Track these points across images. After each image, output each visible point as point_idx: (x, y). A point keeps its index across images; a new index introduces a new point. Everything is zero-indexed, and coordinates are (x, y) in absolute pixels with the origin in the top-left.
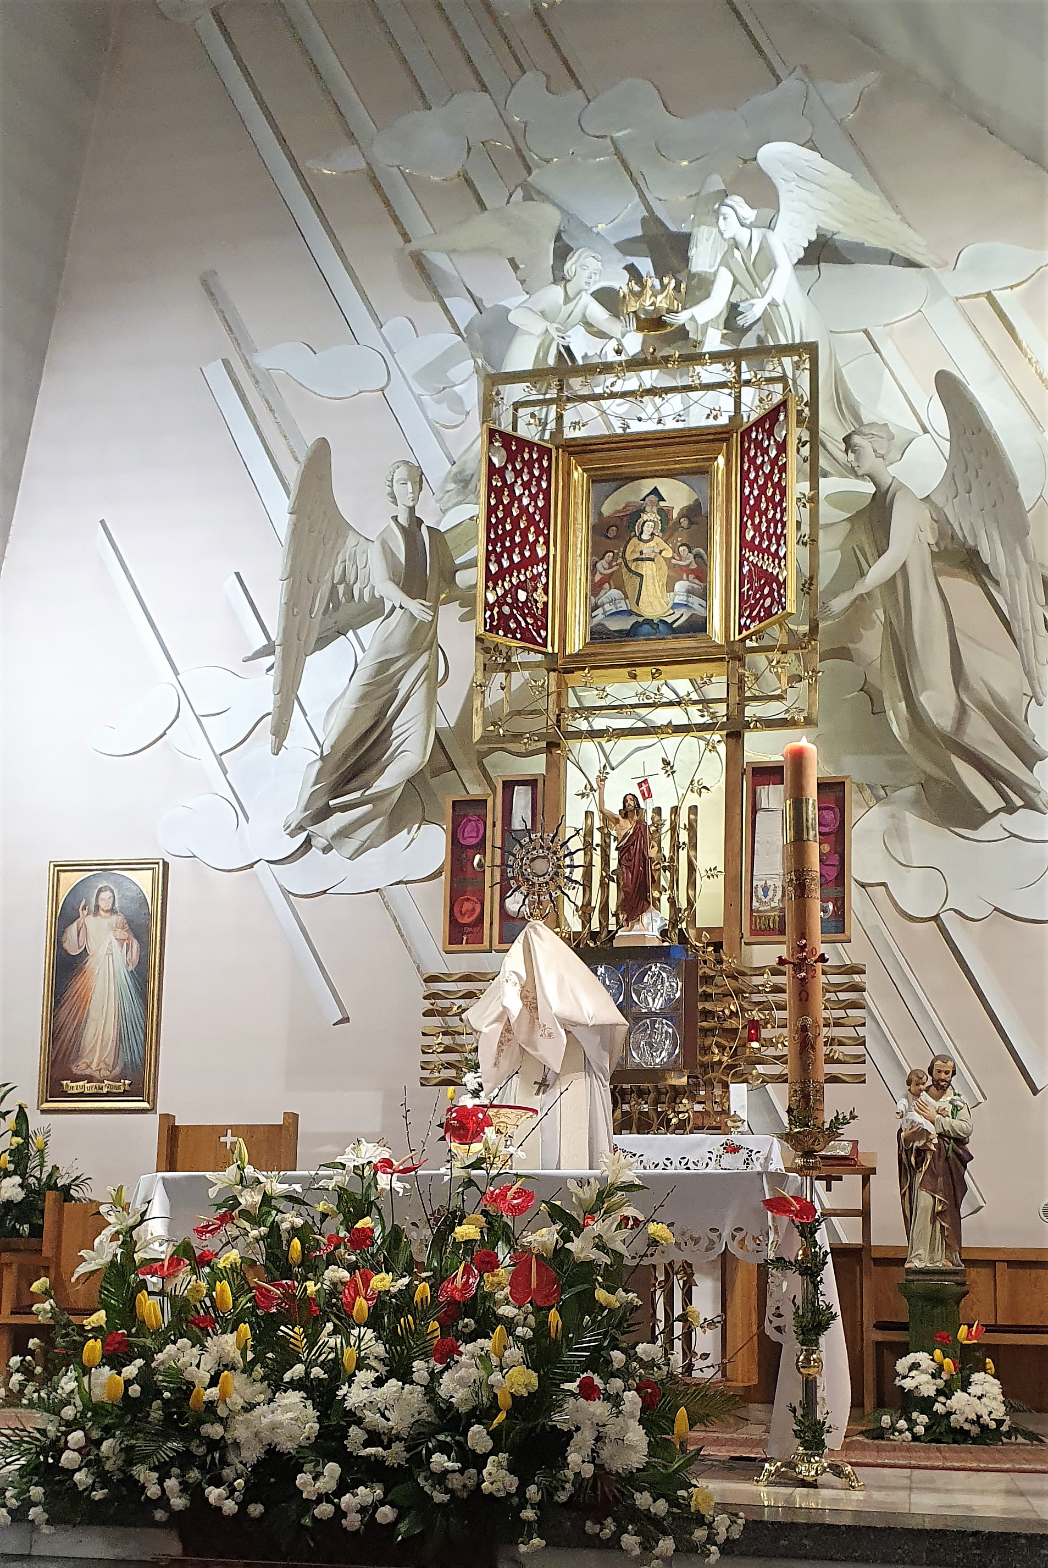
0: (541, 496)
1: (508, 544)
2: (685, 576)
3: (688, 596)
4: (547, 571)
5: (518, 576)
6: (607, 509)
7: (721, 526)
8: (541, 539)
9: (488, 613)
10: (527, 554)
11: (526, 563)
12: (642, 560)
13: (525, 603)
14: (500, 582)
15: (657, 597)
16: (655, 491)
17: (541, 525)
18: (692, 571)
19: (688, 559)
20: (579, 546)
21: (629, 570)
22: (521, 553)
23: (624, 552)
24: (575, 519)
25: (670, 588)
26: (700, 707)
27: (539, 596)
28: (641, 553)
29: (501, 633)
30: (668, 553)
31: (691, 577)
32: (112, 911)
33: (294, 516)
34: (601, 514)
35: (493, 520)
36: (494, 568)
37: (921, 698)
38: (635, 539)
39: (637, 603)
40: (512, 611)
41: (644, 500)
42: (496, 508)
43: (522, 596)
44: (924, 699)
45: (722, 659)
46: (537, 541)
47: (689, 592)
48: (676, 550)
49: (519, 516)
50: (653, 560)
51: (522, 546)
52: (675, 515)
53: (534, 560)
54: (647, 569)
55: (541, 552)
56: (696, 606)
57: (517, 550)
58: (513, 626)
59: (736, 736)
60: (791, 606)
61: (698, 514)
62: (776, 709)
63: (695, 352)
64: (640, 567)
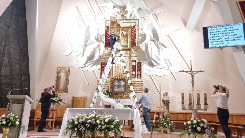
7: (129, 36)
9: (105, 44)
18: (126, 41)
19: (126, 39)
25: (124, 42)
26: (127, 54)
30: (124, 39)
32: (64, 72)
40: (108, 44)
42: (106, 33)
56: (126, 44)
59: (130, 57)
60: (136, 45)
61: (127, 35)
62: (134, 55)
63: (127, 19)
64: (121, 40)
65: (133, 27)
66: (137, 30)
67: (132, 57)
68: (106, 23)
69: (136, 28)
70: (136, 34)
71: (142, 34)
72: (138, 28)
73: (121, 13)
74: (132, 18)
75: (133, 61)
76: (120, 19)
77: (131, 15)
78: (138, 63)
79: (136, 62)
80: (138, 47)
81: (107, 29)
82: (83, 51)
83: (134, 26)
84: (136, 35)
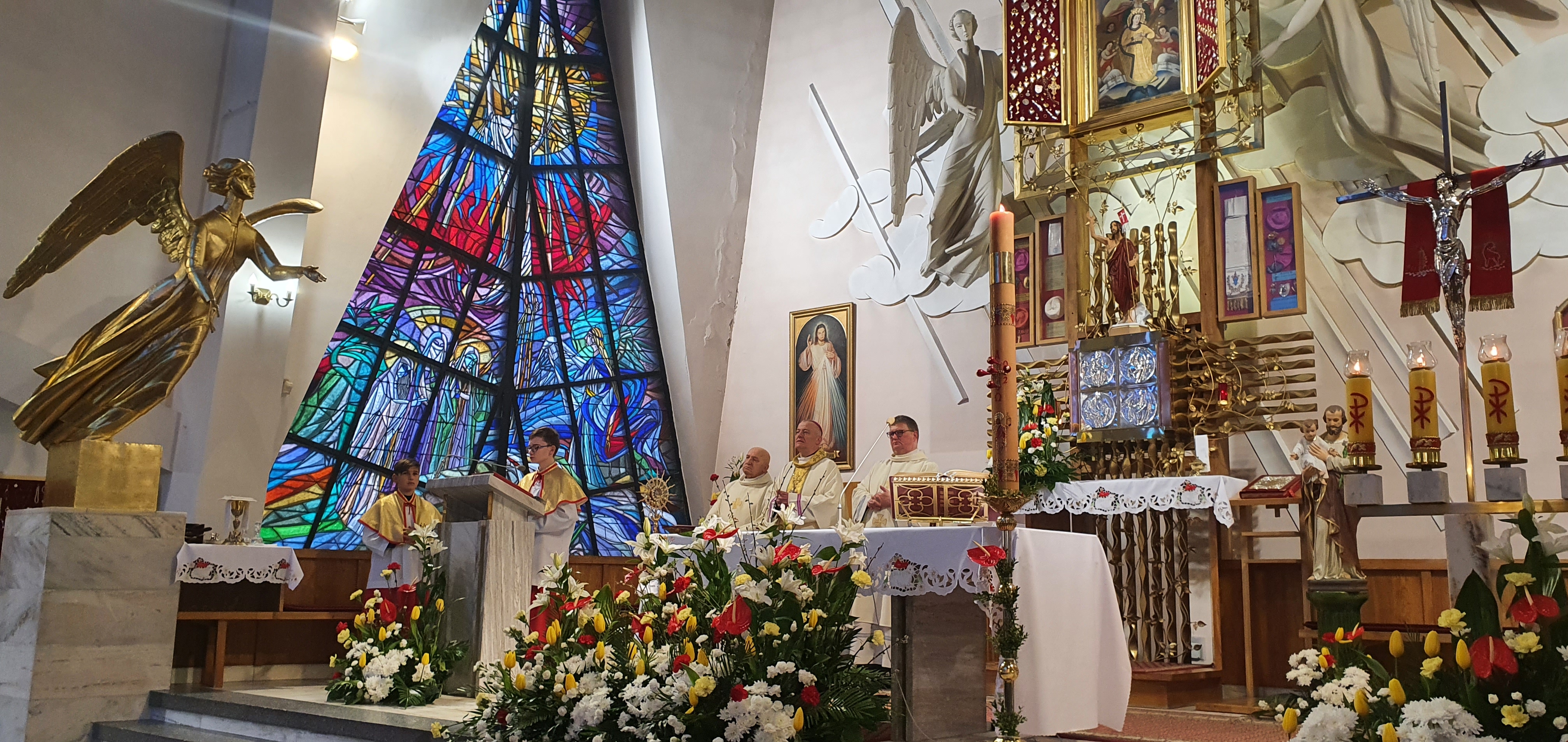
0: (1052, 15)
1: (1025, 55)
2: (1164, 50)
3: (1167, 64)
4: (1059, 67)
5: (1035, 76)
6: (1106, 13)
7: (1185, 8)
8: (1054, 45)
9: (1011, 107)
10: (1042, 58)
11: (1040, 66)
12: (1134, 44)
13: (1041, 94)
14: (1020, 83)
15: (1145, 69)
17: (1053, 35)
18: (1169, 45)
19: (1166, 36)
20: (1085, 43)
21: (1125, 53)
22: (1037, 59)
23: (1120, 41)
24: (1081, 24)
25: (1154, 60)
26: (1173, 147)
27: (1053, 87)
28: (1132, 39)
29: (1022, 118)
30: (1152, 35)
31: (1169, 49)
32: (826, 340)
33: (892, 65)
34: (1102, 16)
35: (1013, 41)
36: (1014, 75)
37: (1357, 111)
38: (1127, 31)
39: (1131, 76)
40: (1030, 102)
41: (1132, 0)
42: (1015, 30)
43: (1038, 89)
44: (1360, 111)
45: (1189, 108)
46: (1050, 47)
47: (1168, 61)
48: (1157, 32)
49: (1034, 33)
50: (1140, 42)
51: (1037, 54)
52: (1155, 5)
53: (1047, 62)
54: (1137, 50)
55: (1053, 55)
56: (1174, 71)
57: (1033, 57)
58: (1031, 112)
59: (1205, 165)
64: (1132, 49)
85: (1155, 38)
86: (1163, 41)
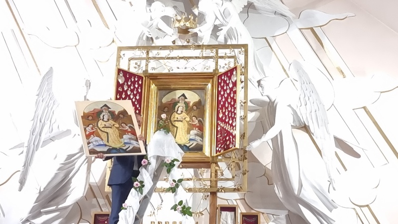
2: (194, 128)
6: (164, 100)
7: (209, 110)
12: (177, 121)
15: (183, 136)
16: (183, 95)
17: (138, 106)
18: (198, 127)
19: (196, 122)
21: (172, 125)
23: (170, 117)
24: (151, 104)
25: (188, 132)
28: (177, 118)
30: (188, 119)
31: (197, 129)
34: (161, 102)
38: (175, 113)
39: (175, 138)
41: (179, 98)
45: (208, 162)
47: (197, 135)
48: (191, 118)
50: (182, 121)
52: (191, 104)
54: (179, 125)
56: (199, 141)
59: (214, 194)
60: (237, 146)
61: (200, 105)
62: (230, 184)
63: (201, 44)
64: (177, 124)
65: (226, 74)
66: (239, 86)
67: (219, 194)
68: (119, 57)
69: (238, 77)
70: (235, 101)
71: (259, 104)
72: (246, 79)
73: (179, 21)
74: (221, 39)
75: (224, 209)
76: (174, 42)
77: (216, 29)
78: (244, 216)
79: (239, 212)
80: (245, 154)
81: (121, 82)
82: (21, 169)
83: (230, 72)
84: (238, 105)
85: (190, 121)
86: (193, 123)
